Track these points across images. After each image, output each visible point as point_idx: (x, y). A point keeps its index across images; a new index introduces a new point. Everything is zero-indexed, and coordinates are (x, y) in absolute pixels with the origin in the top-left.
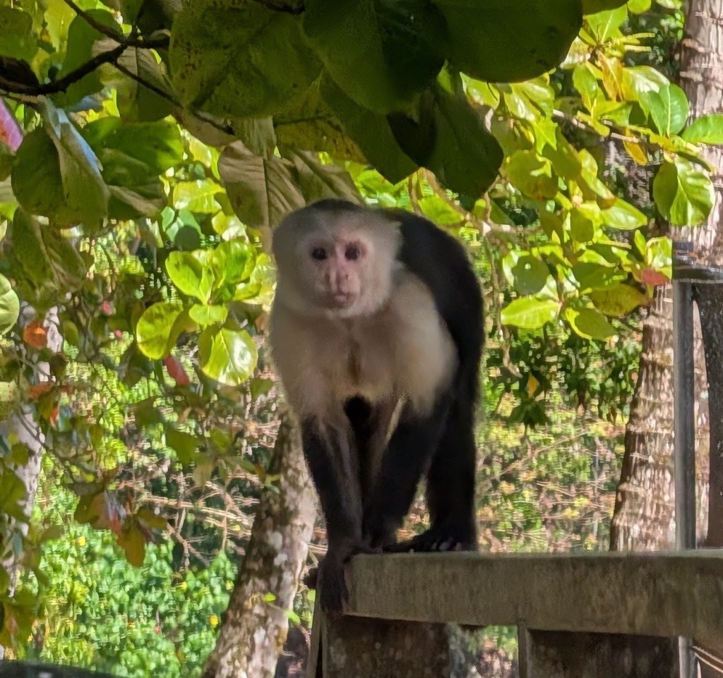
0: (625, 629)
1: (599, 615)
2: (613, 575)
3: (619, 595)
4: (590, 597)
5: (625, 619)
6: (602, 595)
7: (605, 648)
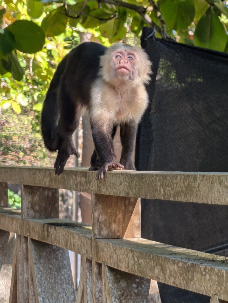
0: (44, 186)
1: (38, 182)
2: (41, 173)
3: (43, 178)
4: (36, 178)
5: (44, 183)
6: (39, 177)
7: (41, 190)
